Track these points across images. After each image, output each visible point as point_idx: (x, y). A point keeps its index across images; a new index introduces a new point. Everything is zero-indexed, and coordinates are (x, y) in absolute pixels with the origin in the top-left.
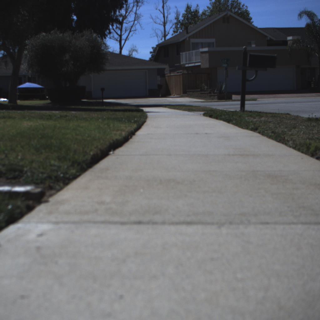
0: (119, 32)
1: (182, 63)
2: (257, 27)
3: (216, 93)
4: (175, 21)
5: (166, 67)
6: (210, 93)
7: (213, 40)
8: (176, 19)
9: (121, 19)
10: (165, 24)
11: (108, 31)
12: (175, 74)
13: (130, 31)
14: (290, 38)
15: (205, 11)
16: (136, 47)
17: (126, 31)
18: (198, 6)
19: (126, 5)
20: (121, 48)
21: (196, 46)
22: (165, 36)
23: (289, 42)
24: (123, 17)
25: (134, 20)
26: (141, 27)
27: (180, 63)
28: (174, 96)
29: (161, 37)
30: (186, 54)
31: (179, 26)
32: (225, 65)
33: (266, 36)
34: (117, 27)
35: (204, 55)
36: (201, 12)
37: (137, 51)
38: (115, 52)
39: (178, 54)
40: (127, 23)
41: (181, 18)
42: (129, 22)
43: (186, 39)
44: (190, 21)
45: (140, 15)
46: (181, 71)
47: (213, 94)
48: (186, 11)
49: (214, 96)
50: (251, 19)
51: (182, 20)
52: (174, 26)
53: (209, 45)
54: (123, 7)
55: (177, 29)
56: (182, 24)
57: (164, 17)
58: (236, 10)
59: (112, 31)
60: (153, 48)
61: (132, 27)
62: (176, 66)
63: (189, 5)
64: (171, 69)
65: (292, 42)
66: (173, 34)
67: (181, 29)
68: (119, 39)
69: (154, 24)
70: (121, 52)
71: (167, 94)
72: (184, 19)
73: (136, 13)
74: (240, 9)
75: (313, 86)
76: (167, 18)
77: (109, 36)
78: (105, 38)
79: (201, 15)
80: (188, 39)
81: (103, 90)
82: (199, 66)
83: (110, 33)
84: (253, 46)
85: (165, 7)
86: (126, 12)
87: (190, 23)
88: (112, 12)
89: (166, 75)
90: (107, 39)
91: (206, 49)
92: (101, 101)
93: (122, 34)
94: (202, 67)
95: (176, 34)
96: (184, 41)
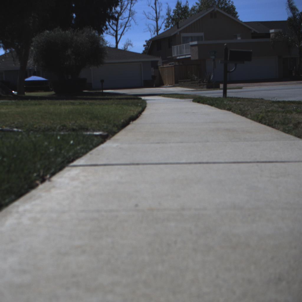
0: (115, 28)
1: (173, 56)
2: (242, 21)
3: (205, 83)
4: (167, 17)
5: (159, 59)
6: (200, 82)
7: (202, 34)
8: (167, 14)
9: (116, 15)
10: (157, 19)
11: (105, 27)
12: (168, 65)
13: (125, 27)
14: (272, 31)
15: (194, 7)
16: (131, 41)
17: (121, 26)
18: (187, 2)
19: (121, 3)
20: (117, 43)
21: (186, 40)
22: (157, 30)
23: (271, 35)
24: (118, 13)
25: (128, 16)
26: (135, 23)
27: (171, 55)
28: (167, 86)
29: (154, 31)
30: (177, 47)
31: (170, 21)
32: (213, 57)
33: (250, 30)
34: (113, 23)
35: (194, 48)
36: (190, 7)
37: (131, 45)
38: (111, 46)
39: (170, 47)
40: (122, 19)
41: (172, 14)
42: (124, 18)
43: (177, 33)
44: (180, 16)
45: (134, 11)
46: (173, 63)
47: (202, 84)
48: (177, 7)
49: (204, 85)
50: (237, 13)
51: (173, 16)
52: (166, 22)
53: (198, 39)
54: (119, 5)
55: (168, 24)
56: (173, 19)
57: (156, 13)
58: (223, 5)
59: (109, 27)
60: (146, 41)
61: (127, 23)
62: (168, 58)
63: (179, 1)
64: (164, 61)
65: (274, 35)
66: (165, 30)
67: (173, 24)
68: (115, 34)
69: (147, 19)
70: (117, 46)
71: (160, 84)
72: (175, 15)
73: (130, 10)
74: (226, 4)
75: (294, 74)
76: (159, 13)
77: (105, 32)
78: (102, 34)
79: (191, 11)
80: (178, 33)
81: (102, 81)
82: (190, 58)
83: (107, 29)
84: (239, 38)
85: (157, 4)
86: (121, 9)
87: (181, 18)
88: (108, 10)
89: (159, 67)
90: (104, 34)
91: (195, 43)
92: (101, 91)
93: (118, 29)
94: (192, 59)
95: (168, 29)
96: (175, 35)
